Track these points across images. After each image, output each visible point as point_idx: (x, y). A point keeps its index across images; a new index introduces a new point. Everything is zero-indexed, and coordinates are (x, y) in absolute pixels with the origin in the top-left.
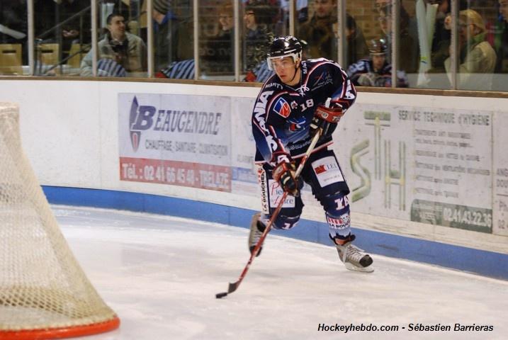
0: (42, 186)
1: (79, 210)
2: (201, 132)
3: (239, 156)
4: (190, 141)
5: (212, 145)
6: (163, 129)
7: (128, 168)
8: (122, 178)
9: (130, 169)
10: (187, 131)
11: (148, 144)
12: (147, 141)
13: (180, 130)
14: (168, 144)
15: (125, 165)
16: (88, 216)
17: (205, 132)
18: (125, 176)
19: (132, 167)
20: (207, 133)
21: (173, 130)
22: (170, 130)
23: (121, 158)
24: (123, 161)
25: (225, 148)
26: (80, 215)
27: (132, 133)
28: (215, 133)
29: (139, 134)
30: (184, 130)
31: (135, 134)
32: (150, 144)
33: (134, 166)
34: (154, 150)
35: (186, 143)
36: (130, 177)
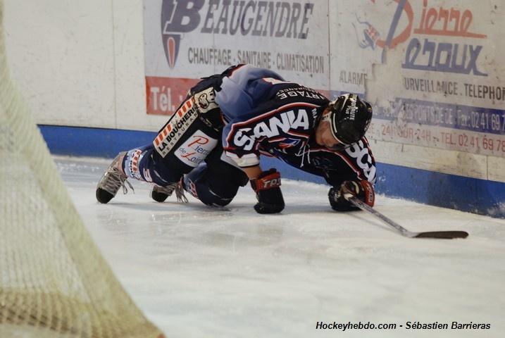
0: (39, 126)
1: (78, 163)
2: (280, 34)
3: (343, 72)
4: (260, 50)
5: (297, 56)
6: (217, 31)
7: (159, 94)
8: (150, 110)
9: (163, 96)
10: (256, 33)
11: (192, 55)
12: (190, 49)
13: (244, 32)
14: (226, 55)
15: (154, 90)
16: (96, 171)
17: (285, 34)
18: (155, 108)
19: (166, 92)
20: (289, 36)
21: (233, 32)
22: (228, 32)
23: (147, 79)
24: (150, 82)
25: (321, 60)
26: (84, 171)
27: (165, 38)
28: (304, 36)
29: (178, 39)
30: (251, 32)
31: (172, 38)
32: (196, 55)
33: (169, 90)
34: (202, 65)
35: (255, 53)
36: (164, 109)
